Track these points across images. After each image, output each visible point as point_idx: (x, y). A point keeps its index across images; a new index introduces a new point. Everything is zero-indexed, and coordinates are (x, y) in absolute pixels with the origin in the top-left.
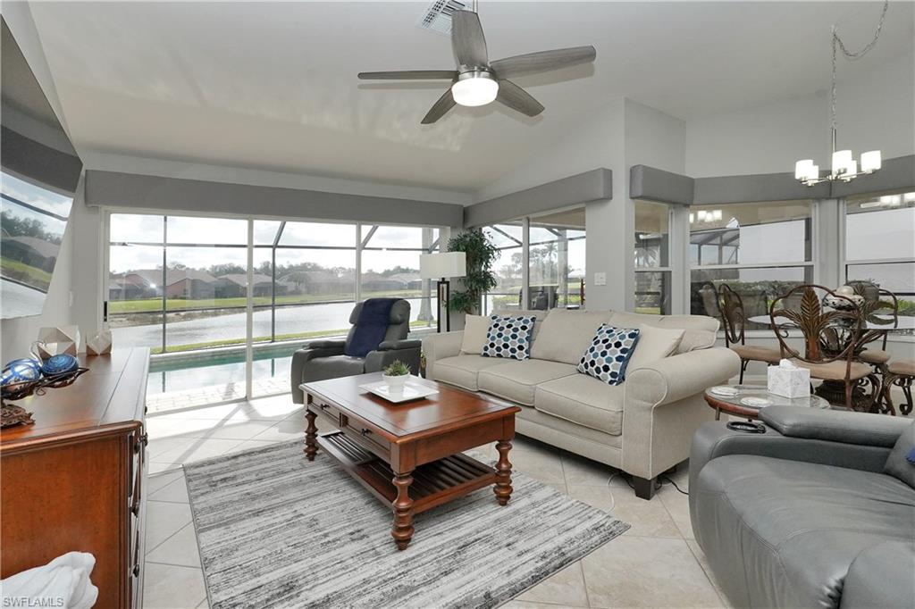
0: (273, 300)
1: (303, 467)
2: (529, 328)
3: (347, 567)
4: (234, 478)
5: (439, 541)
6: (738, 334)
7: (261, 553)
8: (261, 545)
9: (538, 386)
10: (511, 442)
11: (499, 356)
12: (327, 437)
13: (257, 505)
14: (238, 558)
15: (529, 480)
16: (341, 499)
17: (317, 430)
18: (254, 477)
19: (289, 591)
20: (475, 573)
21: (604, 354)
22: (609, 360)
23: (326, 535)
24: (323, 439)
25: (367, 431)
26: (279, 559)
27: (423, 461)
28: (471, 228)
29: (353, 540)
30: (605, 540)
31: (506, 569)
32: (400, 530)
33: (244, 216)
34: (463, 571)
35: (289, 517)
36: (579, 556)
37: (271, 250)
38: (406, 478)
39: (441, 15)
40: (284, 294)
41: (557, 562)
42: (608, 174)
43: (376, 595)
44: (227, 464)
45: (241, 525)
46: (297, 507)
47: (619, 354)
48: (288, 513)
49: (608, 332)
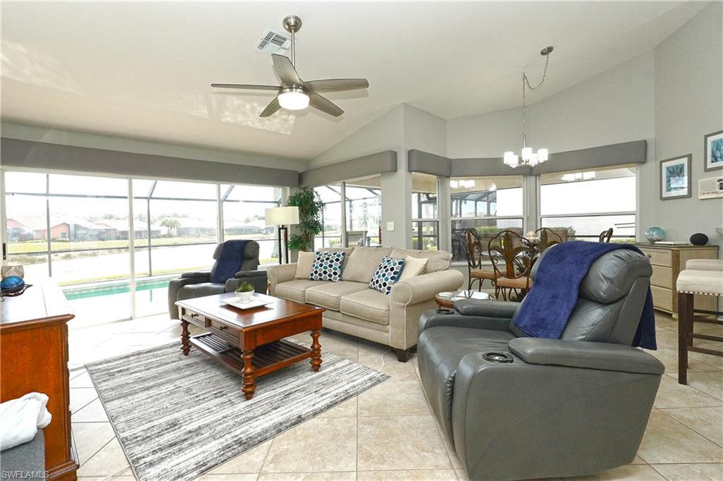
0: (150, 241)
1: (181, 359)
2: (340, 260)
3: (212, 411)
4: (127, 369)
5: (273, 393)
6: (477, 263)
7: (153, 410)
8: (152, 405)
9: (342, 297)
10: (319, 331)
11: (321, 279)
12: (197, 338)
13: (147, 385)
14: (136, 414)
15: (335, 356)
16: (208, 376)
17: (190, 334)
18: (143, 368)
19: (173, 427)
20: (292, 408)
21: (384, 275)
22: (387, 279)
23: (197, 397)
24: (195, 340)
25: (225, 328)
26: (166, 411)
27: (260, 343)
28: (304, 189)
29: (216, 397)
30: (375, 384)
31: (312, 403)
32: (247, 386)
33: (125, 176)
34: (286, 406)
35: (171, 389)
36: (357, 394)
37: (146, 201)
38: (249, 354)
39: (271, 44)
40: (158, 237)
41: (343, 398)
42: (394, 155)
43: (231, 423)
44: (121, 361)
45: (137, 396)
46: (177, 383)
47: (393, 275)
48: (170, 387)
49: (387, 261)
